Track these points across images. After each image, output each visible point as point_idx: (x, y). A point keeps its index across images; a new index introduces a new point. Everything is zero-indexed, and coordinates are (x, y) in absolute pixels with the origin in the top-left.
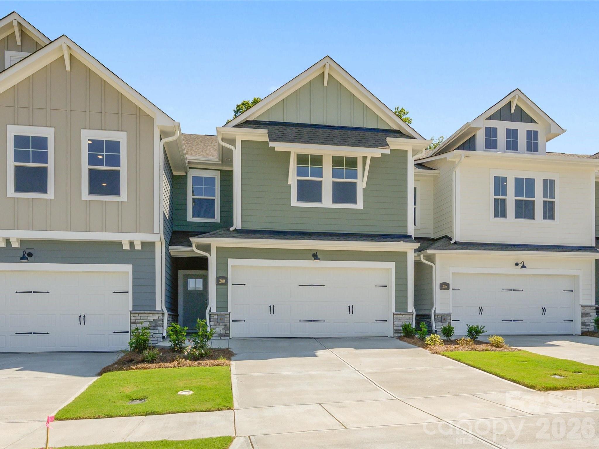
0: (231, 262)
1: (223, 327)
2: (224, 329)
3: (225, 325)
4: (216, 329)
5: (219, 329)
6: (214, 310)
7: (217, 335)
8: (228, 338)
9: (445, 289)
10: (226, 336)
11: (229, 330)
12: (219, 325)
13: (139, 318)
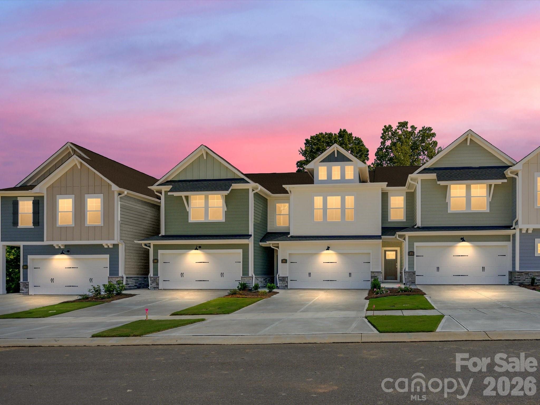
0: (160, 252)
1: (156, 284)
2: (156, 285)
3: (157, 283)
4: (153, 285)
5: (154, 285)
6: (152, 276)
7: (153, 288)
8: (158, 289)
9: (284, 263)
10: (157, 288)
11: (158, 285)
12: (154, 283)
13: (111, 279)
